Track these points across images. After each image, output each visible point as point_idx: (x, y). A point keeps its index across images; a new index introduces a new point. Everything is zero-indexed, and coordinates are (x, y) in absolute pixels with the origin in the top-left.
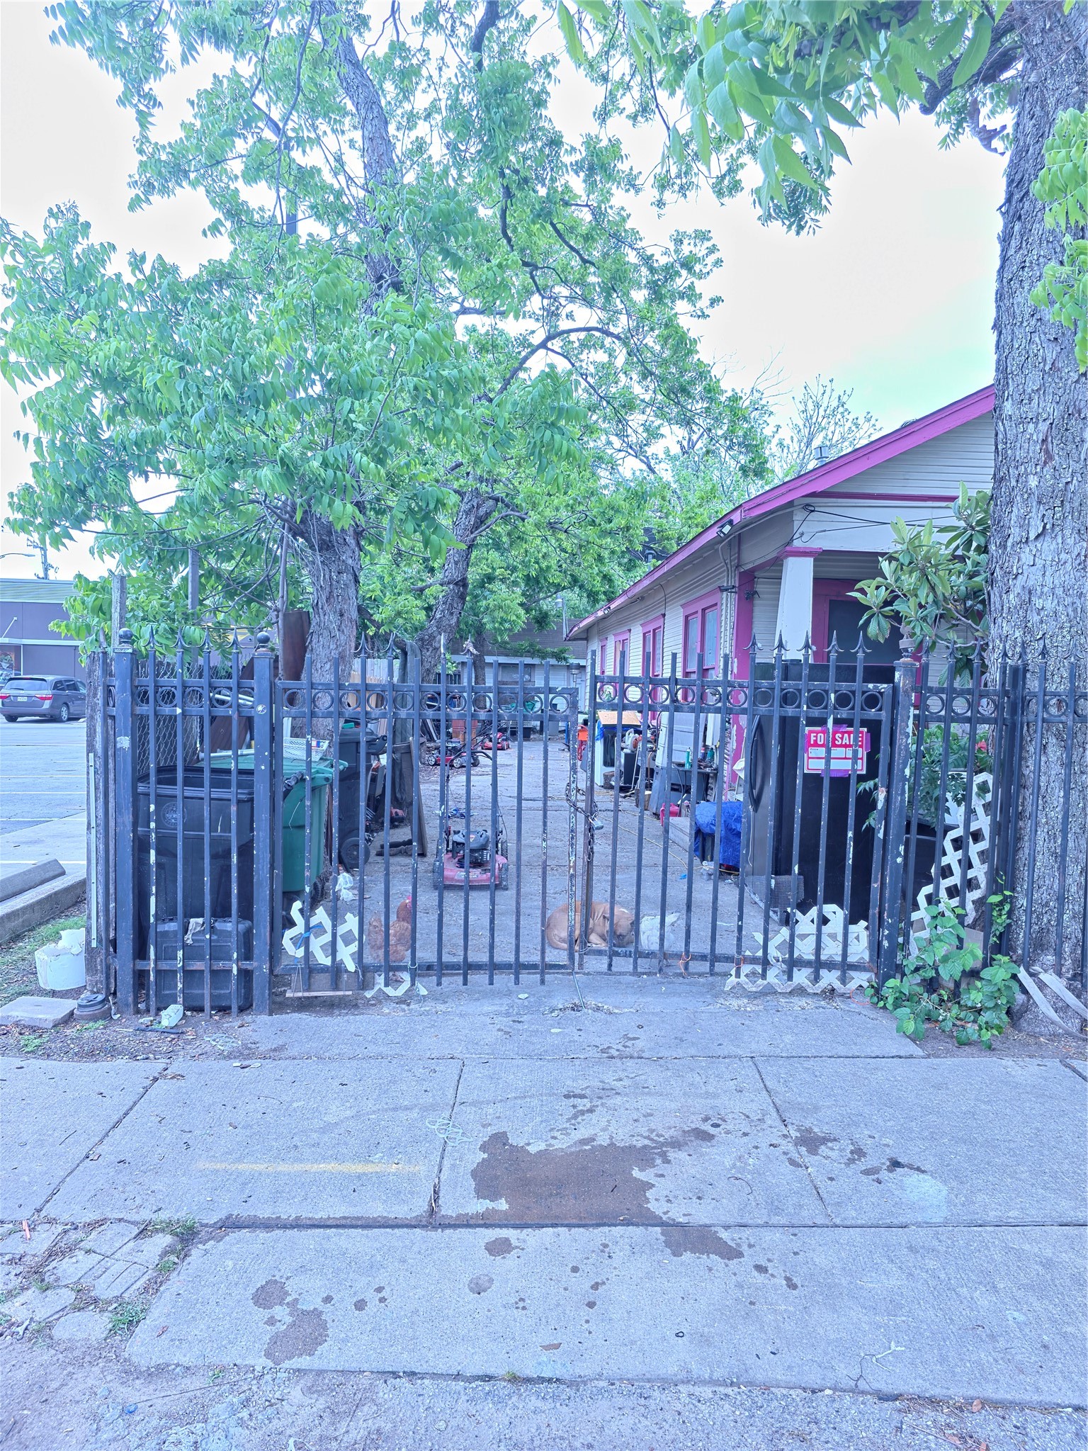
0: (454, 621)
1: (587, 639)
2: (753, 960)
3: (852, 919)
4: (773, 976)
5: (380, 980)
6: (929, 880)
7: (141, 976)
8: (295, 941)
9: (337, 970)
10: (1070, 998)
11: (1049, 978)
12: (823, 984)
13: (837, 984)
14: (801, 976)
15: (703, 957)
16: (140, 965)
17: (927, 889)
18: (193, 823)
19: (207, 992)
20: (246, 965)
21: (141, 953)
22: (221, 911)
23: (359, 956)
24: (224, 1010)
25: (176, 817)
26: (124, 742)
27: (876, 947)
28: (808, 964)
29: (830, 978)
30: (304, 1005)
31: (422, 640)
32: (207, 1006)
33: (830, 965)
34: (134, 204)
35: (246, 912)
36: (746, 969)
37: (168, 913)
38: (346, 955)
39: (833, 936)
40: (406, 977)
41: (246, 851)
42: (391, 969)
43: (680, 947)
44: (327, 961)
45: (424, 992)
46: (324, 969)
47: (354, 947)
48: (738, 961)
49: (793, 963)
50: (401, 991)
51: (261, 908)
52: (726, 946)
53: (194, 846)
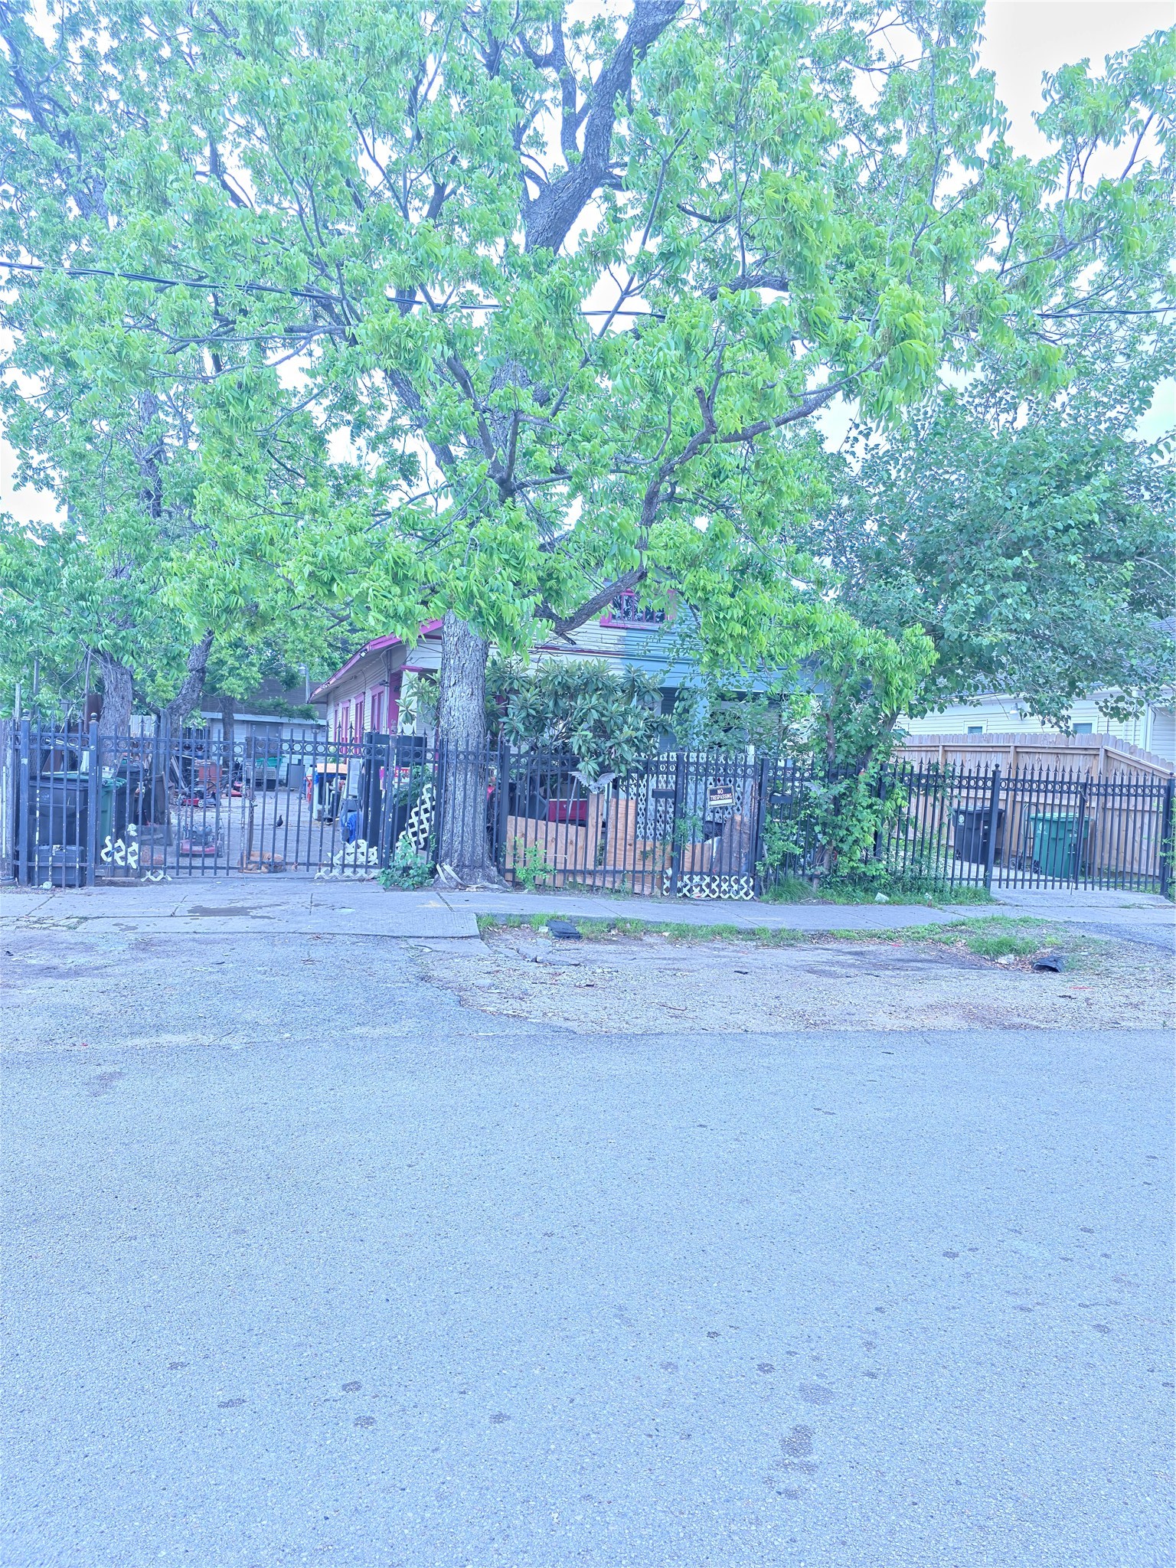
0: (195, 696)
1: (327, 703)
2: (326, 865)
3: (370, 846)
4: (336, 872)
5: (149, 873)
6: (404, 829)
7: (30, 869)
8: (107, 854)
9: (128, 868)
10: (454, 874)
11: (447, 867)
12: (359, 875)
13: (365, 875)
14: (348, 872)
15: (304, 864)
16: (31, 864)
17: (403, 833)
18: (57, 801)
19: (63, 877)
20: (83, 865)
21: (30, 858)
22: (71, 841)
23: (138, 862)
24: (71, 886)
25: (49, 797)
26: (25, 761)
27: (380, 857)
28: (351, 866)
29: (361, 872)
30: (112, 884)
31: (172, 708)
32: (63, 885)
33: (361, 866)
34: (16, 487)
35: (83, 842)
36: (324, 869)
37: (44, 841)
38: (132, 861)
39: (363, 854)
40: (161, 872)
41: (84, 813)
42: (154, 869)
43: (293, 860)
44: (123, 864)
45: (170, 879)
46: (121, 867)
47: (136, 858)
48: (320, 865)
49: (344, 866)
50: (159, 879)
51: (91, 839)
52: (314, 859)
53: (58, 811)
